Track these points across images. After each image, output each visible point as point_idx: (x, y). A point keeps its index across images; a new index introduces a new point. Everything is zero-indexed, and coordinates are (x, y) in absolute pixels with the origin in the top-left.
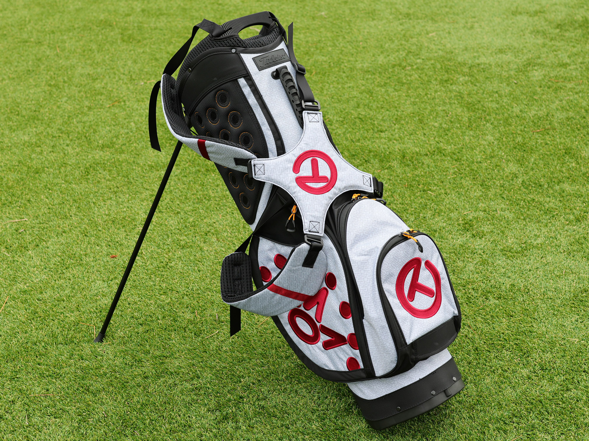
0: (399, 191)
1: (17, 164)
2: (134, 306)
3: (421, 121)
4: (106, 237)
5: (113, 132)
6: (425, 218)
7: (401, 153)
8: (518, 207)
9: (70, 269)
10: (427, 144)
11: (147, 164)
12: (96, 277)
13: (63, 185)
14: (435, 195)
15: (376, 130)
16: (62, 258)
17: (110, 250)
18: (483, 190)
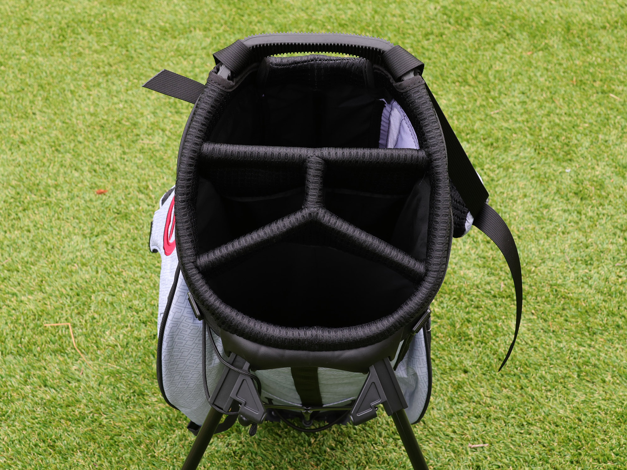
0: (563, 92)
2: (133, 288)
4: (90, 155)
6: (606, 141)
7: (564, 23)
9: (30, 212)
10: (605, 8)
11: (157, 26)
12: (71, 229)
13: (23, 58)
14: (622, 100)
16: (18, 190)
17: (96, 180)
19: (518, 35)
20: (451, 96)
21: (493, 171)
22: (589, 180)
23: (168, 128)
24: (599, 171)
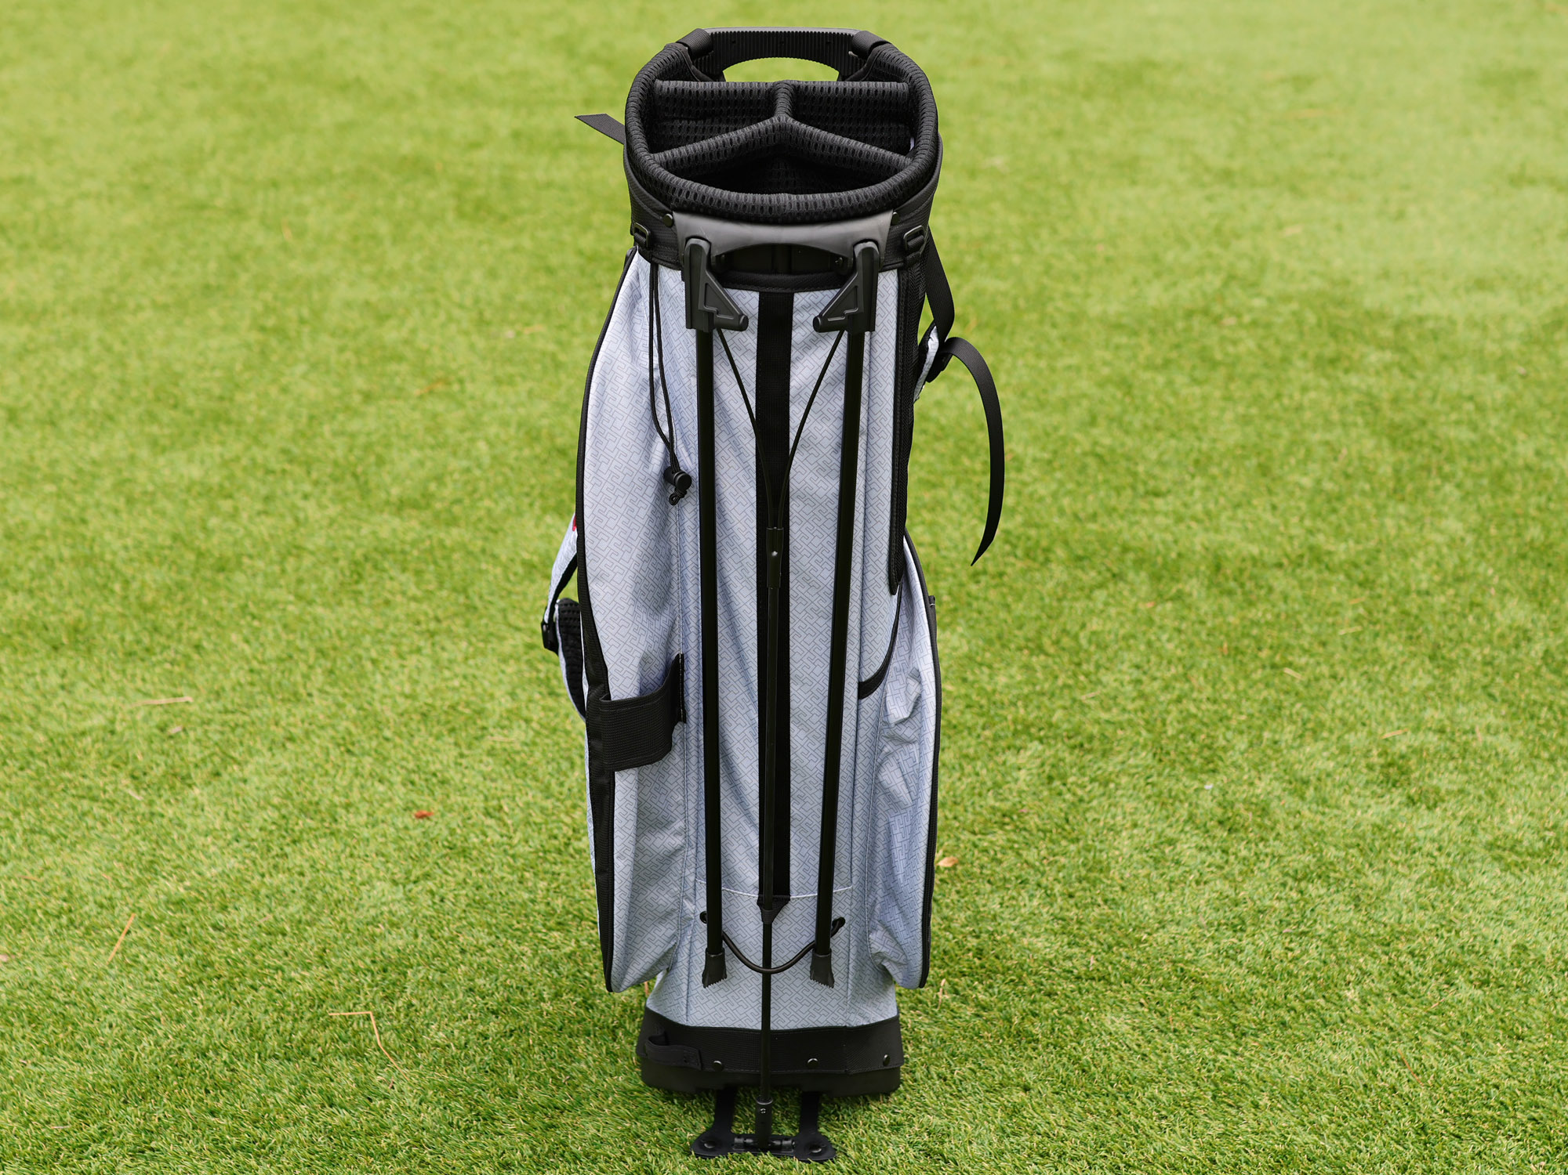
0: (1204, 666)
1: (168, 542)
2: (478, 959)
3: (1264, 470)
4: (403, 759)
5: (429, 464)
6: (1276, 742)
7: (1210, 557)
8: (1533, 725)
9: (304, 846)
10: (1282, 534)
11: (518, 560)
12: (373, 872)
13: (290, 608)
14: (1305, 679)
15: (1141, 489)
16: (284, 811)
17: (414, 796)
18: (1436, 672)
19: (1131, 576)
20: (1014, 670)
21: (1083, 787)
22: (1245, 801)
24: (1261, 787)
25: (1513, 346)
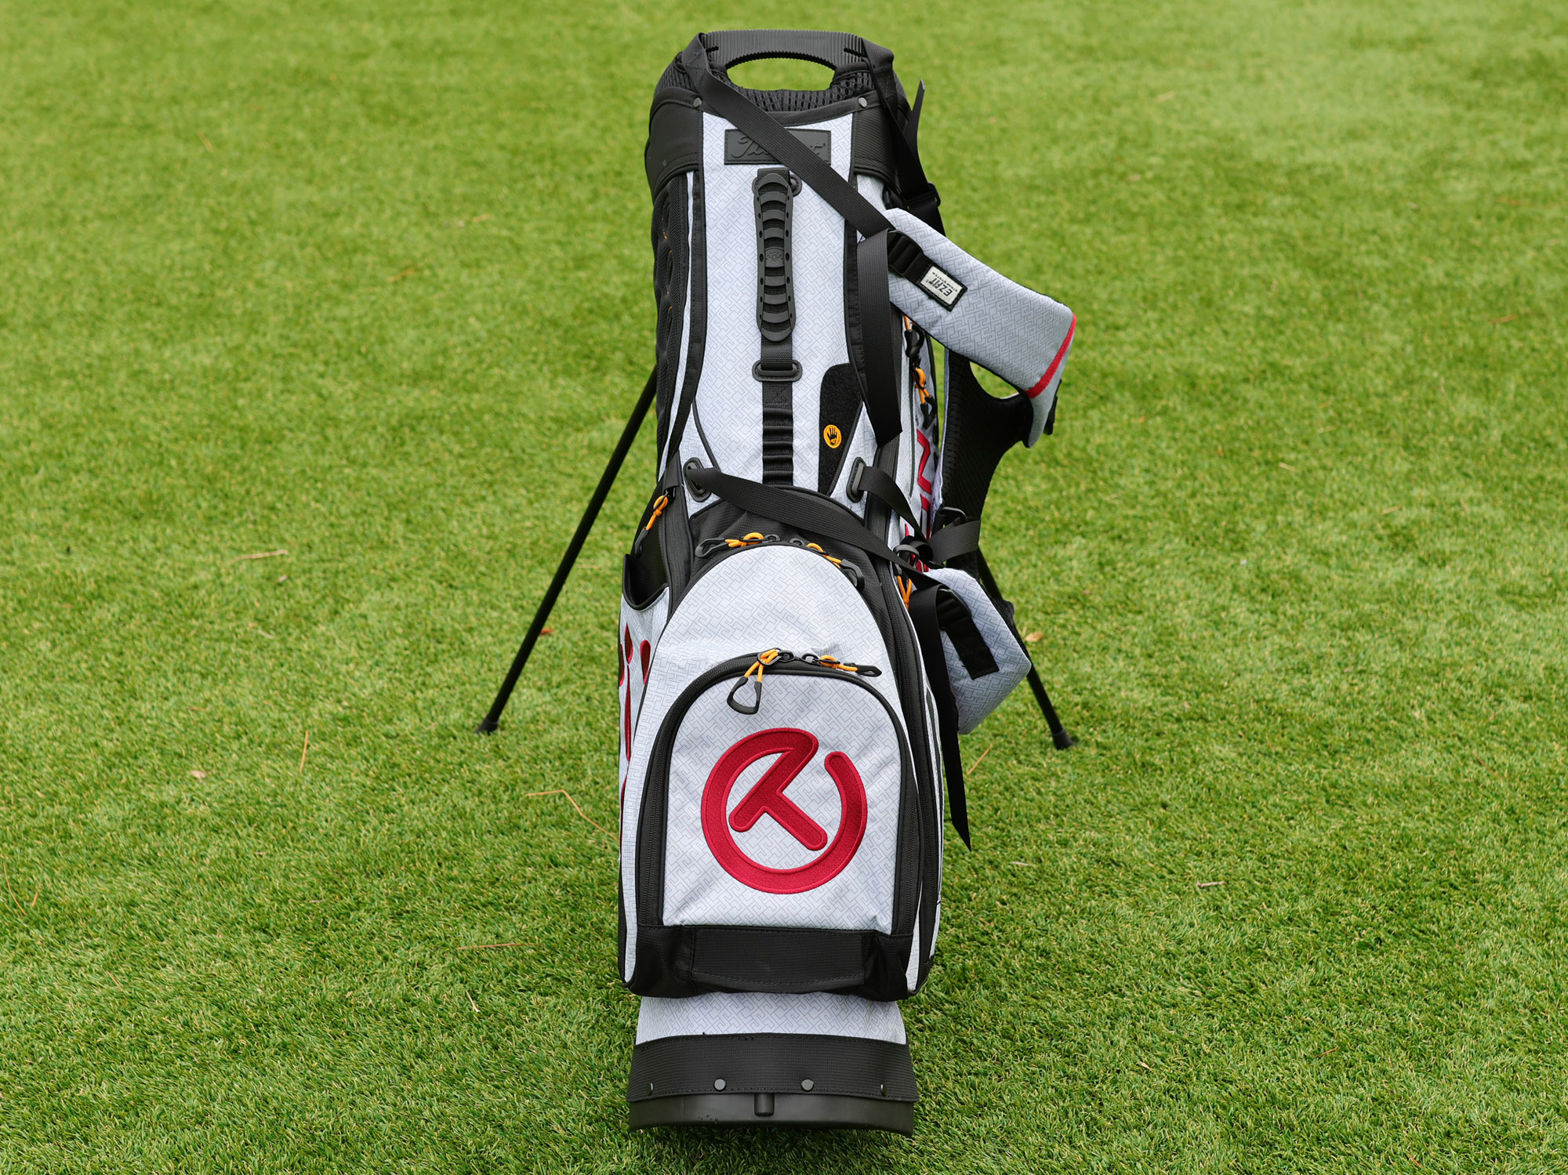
0: (1207, 466)
1: (206, 422)
6: (1290, 523)
7: (1182, 376)
8: (1509, 495)
9: (442, 665)
10: (1240, 354)
11: (546, 417)
13: (347, 470)
14: (1299, 471)
19: (1117, 396)
22: (1278, 572)
23: (616, 546)
24: (1288, 559)
25: (1399, 185)
